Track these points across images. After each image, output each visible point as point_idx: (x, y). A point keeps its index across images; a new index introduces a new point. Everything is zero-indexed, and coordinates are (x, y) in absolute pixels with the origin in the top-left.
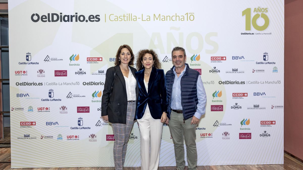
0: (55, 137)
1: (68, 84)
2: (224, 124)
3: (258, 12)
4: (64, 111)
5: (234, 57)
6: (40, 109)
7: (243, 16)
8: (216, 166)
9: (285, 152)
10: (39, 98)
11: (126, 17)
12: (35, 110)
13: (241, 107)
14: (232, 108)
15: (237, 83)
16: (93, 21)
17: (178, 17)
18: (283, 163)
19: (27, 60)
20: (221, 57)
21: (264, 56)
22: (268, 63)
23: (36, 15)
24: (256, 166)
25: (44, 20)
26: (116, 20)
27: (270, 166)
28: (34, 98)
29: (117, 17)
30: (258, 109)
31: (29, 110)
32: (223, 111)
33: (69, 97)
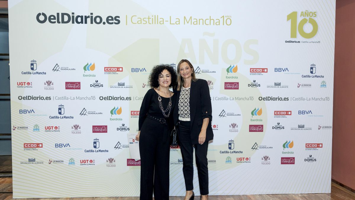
0: (66, 162)
1: (81, 99)
2: (264, 147)
3: (305, 16)
4: (77, 130)
5: (277, 69)
6: (48, 128)
7: (287, 21)
8: (254, 196)
9: (333, 180)
10: (47, 115)
11: (152, 19)
13: (283, 128)
14: (273, 128)
15: (280, 99)
16: (112, 23)
17: (212, 21)
18: (330, 192)
19: (32, 69)
20: (262, 69)
21: (312, 68)
22: (316, 76)
23: (42, 15)
24: (300, 196)
25: (52, 21)
26: (139, 22)
27: (316, 195)
28: (41, 115)
29: (141, 19)
30: (303, 129)
31: (34, 130)
32: (263, 131)
33: (83, 114)
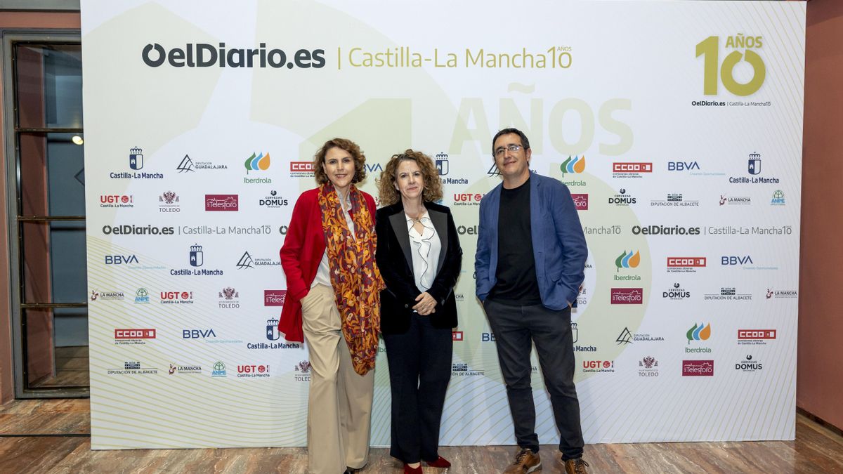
0: (208, 369)
2: (644, 338)
4: (229, 300)
5: (673, 164)
6: (168, 297)
7: (697, 56)
8: (622, 446)
9: (800, 410)
10: (165, 268)
11: (395, 55)
12: (155, 297)
13: (688, 295)
14: (665, 295)
15: (679, 231)
16: (308, 66)
17: (528, 59)
18: (793, 438)
19: (133, 166)
20: (640, 164)
21: (751, 162)
22: (761, 180)
23: (155, 48)
24: (725, 446)
25: (177, 61)
26: (368, 63)
27: (760, 445)
28: (151, 268)
29: (371, 55)
30: (732, 298)
31: (137, 299)
32: (641, 303)
33: (243, 265)
